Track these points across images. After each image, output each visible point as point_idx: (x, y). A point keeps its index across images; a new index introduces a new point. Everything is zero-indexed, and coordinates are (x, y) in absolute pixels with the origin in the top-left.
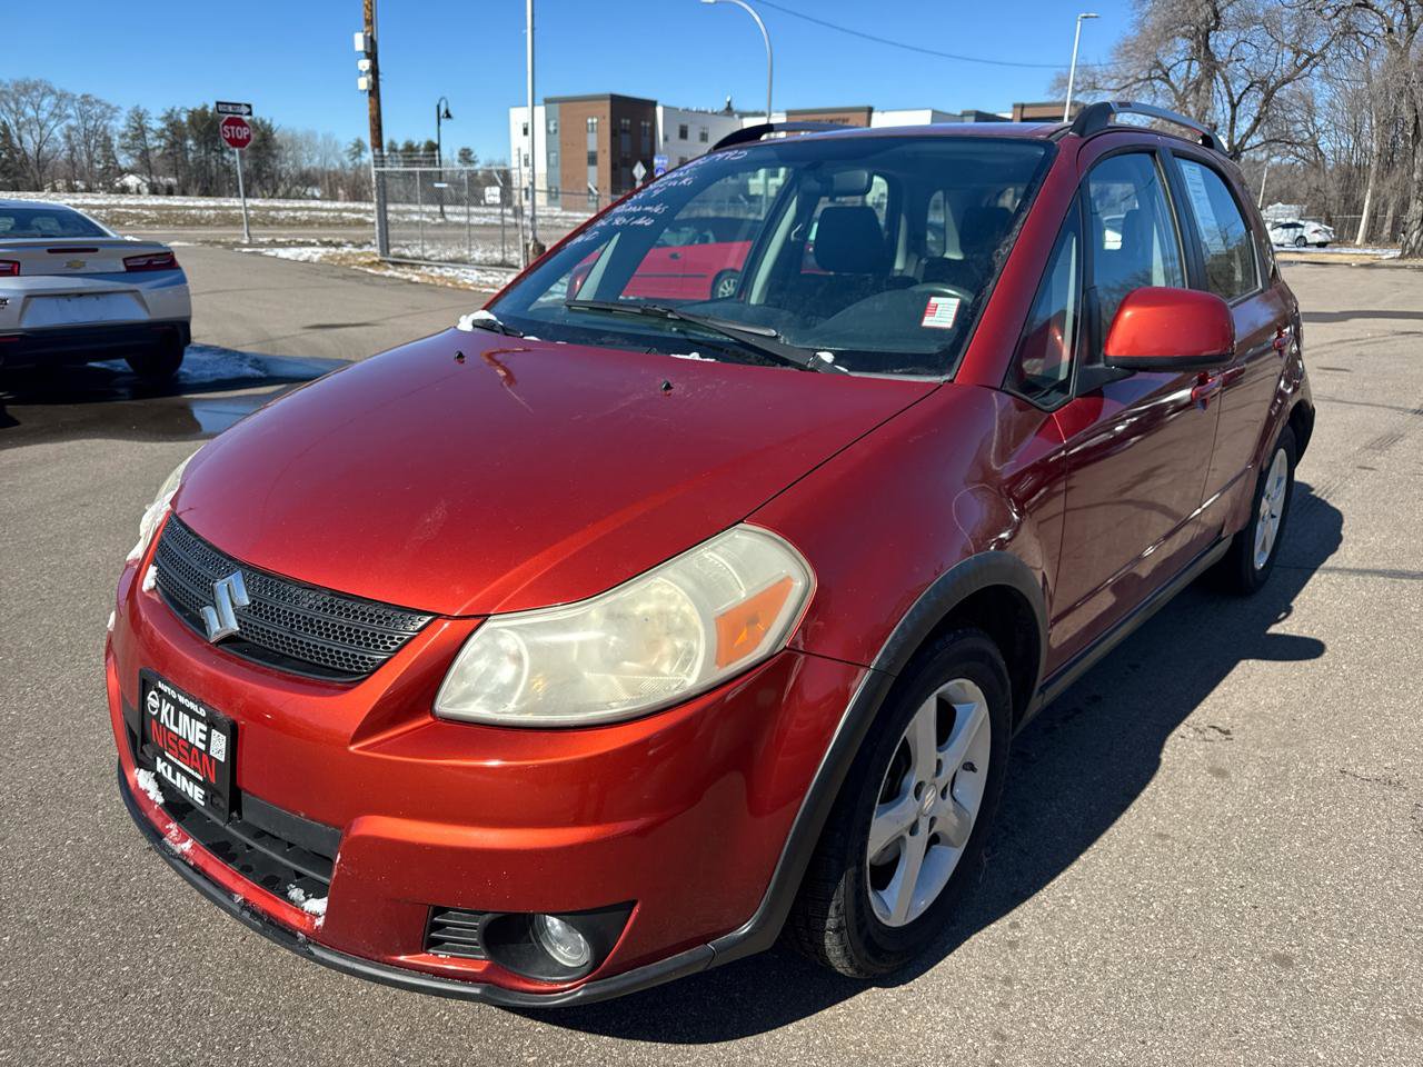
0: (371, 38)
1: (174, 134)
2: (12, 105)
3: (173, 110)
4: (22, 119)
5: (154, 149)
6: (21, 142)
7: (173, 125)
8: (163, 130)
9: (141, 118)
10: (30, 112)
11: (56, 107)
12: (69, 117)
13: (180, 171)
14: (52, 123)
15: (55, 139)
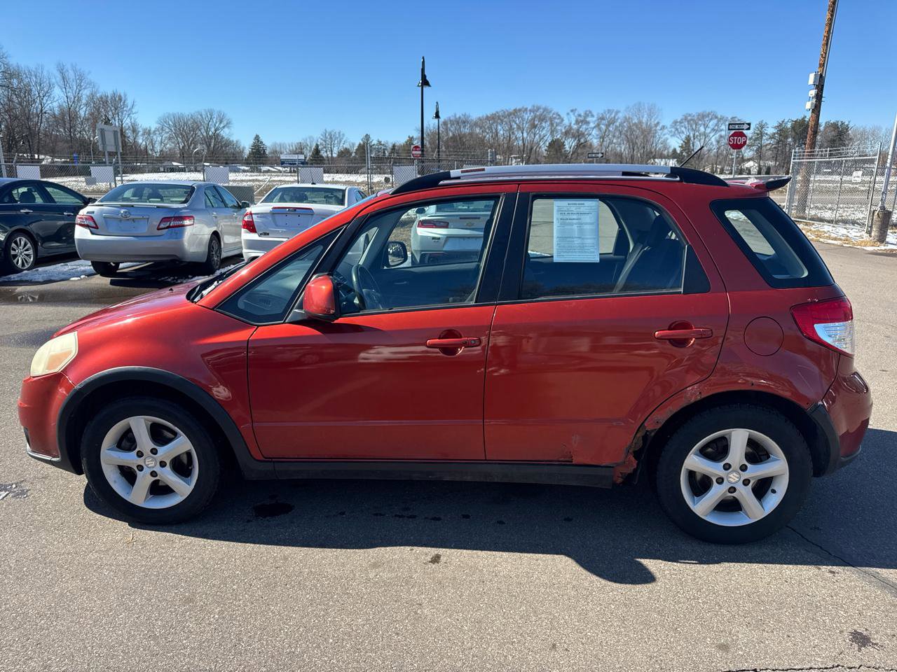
0: (821, 75)
1: (781, 135)
2: (694, 127)
3: (783, 122)
4: (697, 134)
5: (767, 145)
6: (693, 146)
7: (782, 130)
8: (775, 134)
9: (762, 128)
10: (702, 129)
11: (716, 125)
12: (721, 130)
13: (778, 158)
14: (711, 135)
15: (712, 143)
